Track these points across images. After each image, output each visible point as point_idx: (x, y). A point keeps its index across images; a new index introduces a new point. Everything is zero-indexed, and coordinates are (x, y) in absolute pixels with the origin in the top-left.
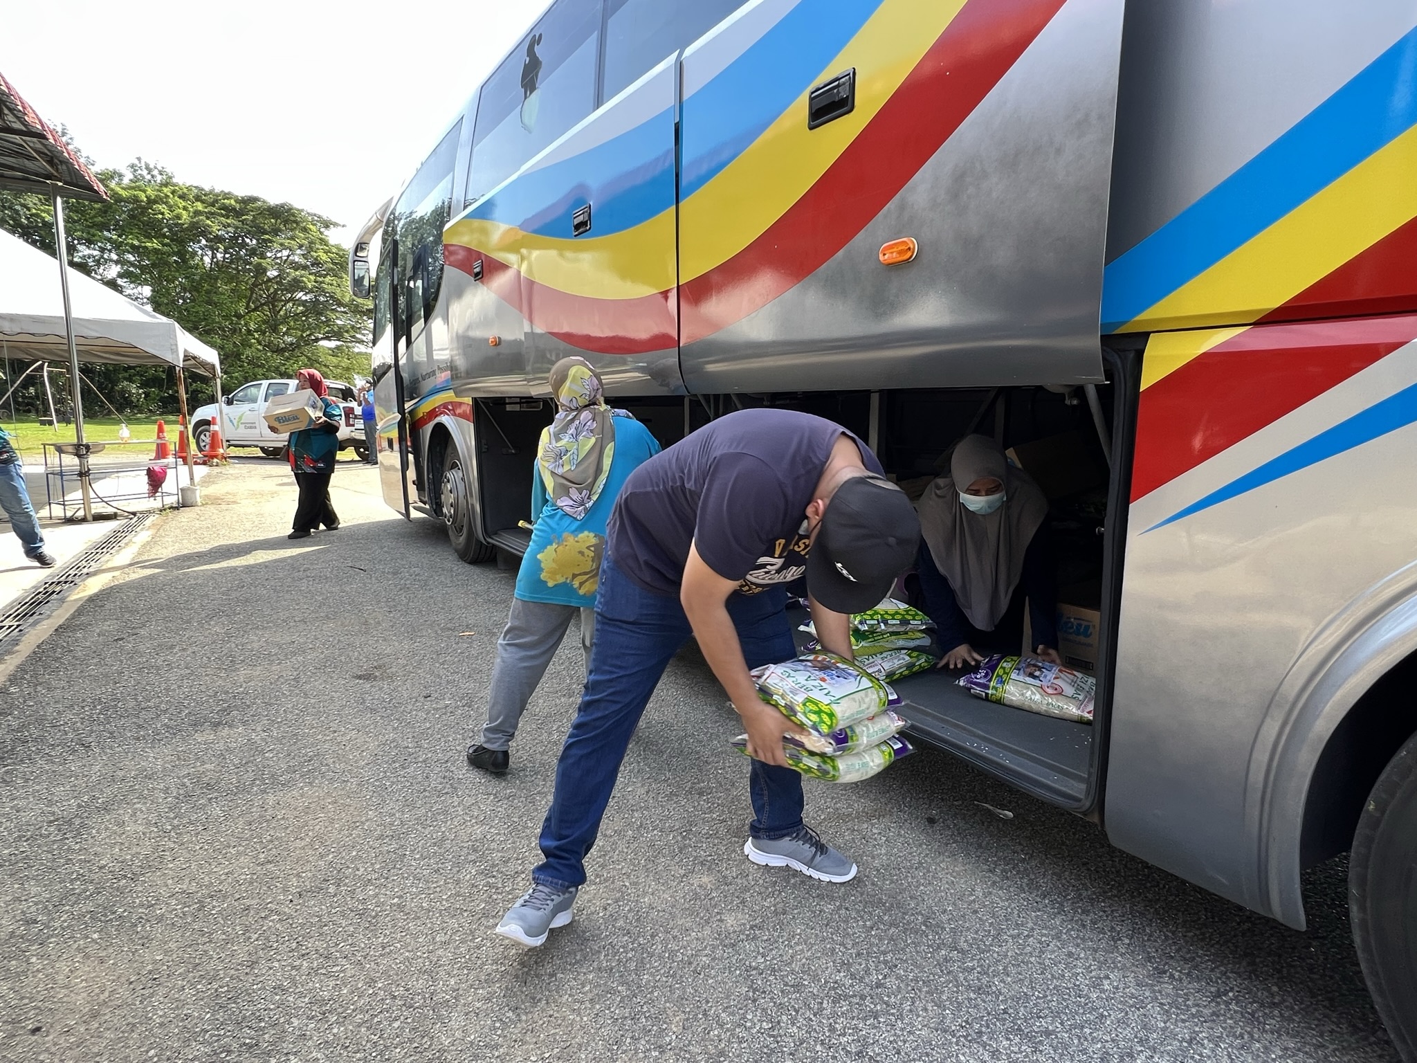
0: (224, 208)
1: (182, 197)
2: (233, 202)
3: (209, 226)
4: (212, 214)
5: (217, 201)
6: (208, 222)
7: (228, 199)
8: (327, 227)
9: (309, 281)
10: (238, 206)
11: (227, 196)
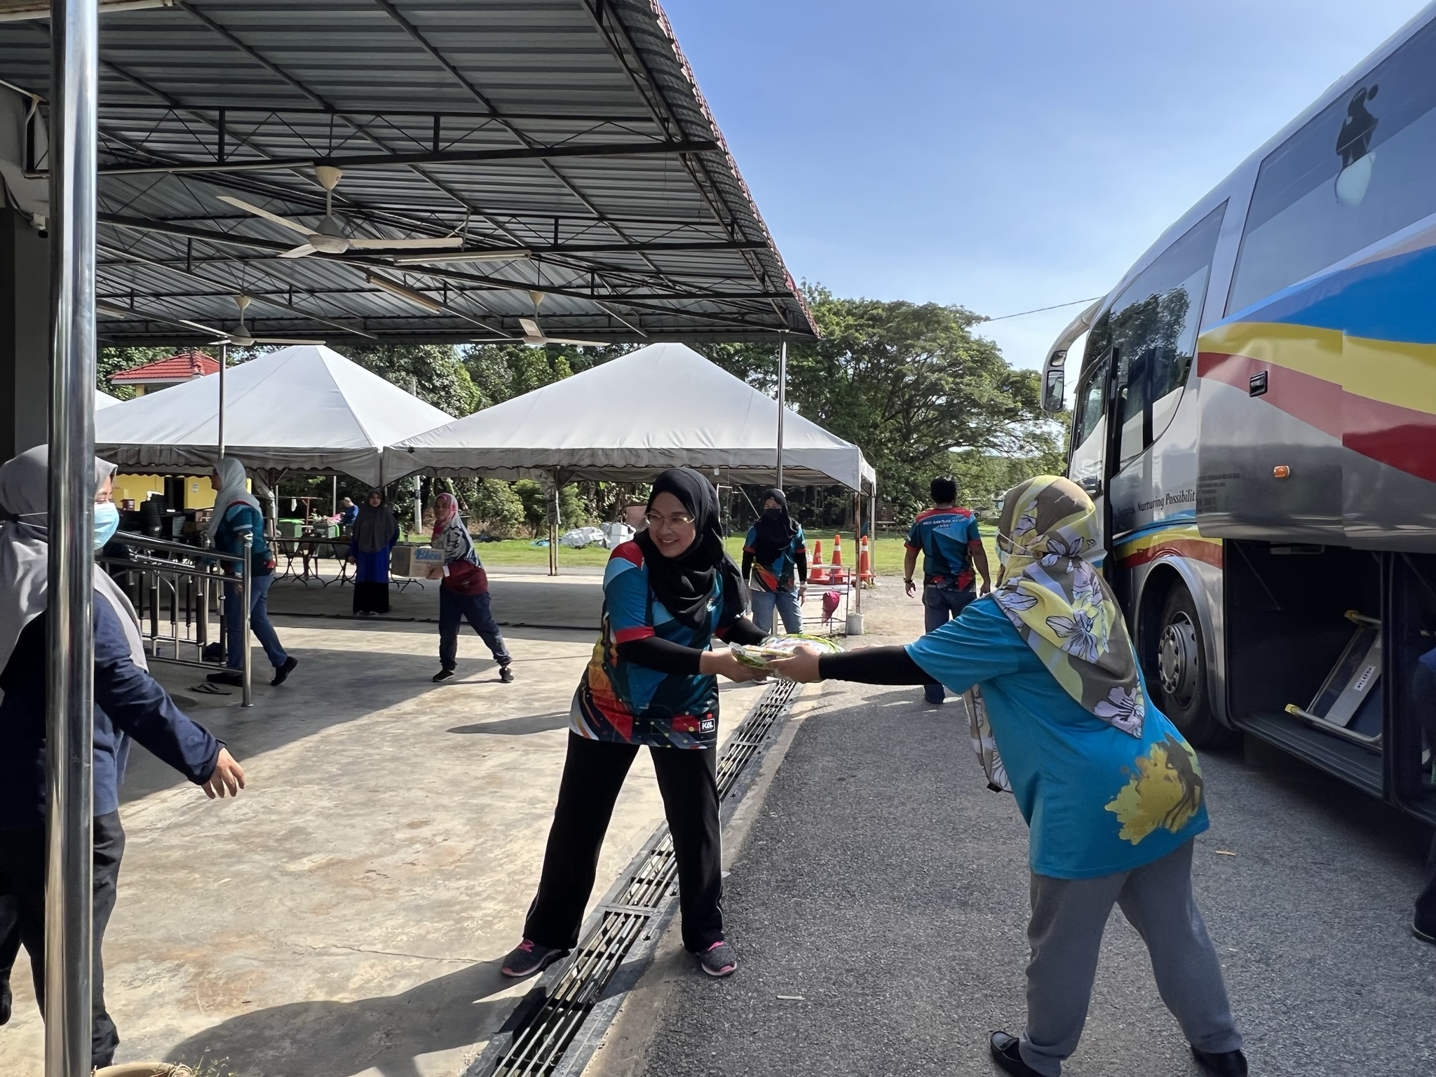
0: (873, 318)
1: (837, 314)
2: (880, 311)
3: (856, 338)
4: (861, 325)
5: (865, 313)
6: (857, 334)
7: (876, 308)
8: (969, 323)
9: (948, 383)
10: (884, 315)
11: (875, 305)
